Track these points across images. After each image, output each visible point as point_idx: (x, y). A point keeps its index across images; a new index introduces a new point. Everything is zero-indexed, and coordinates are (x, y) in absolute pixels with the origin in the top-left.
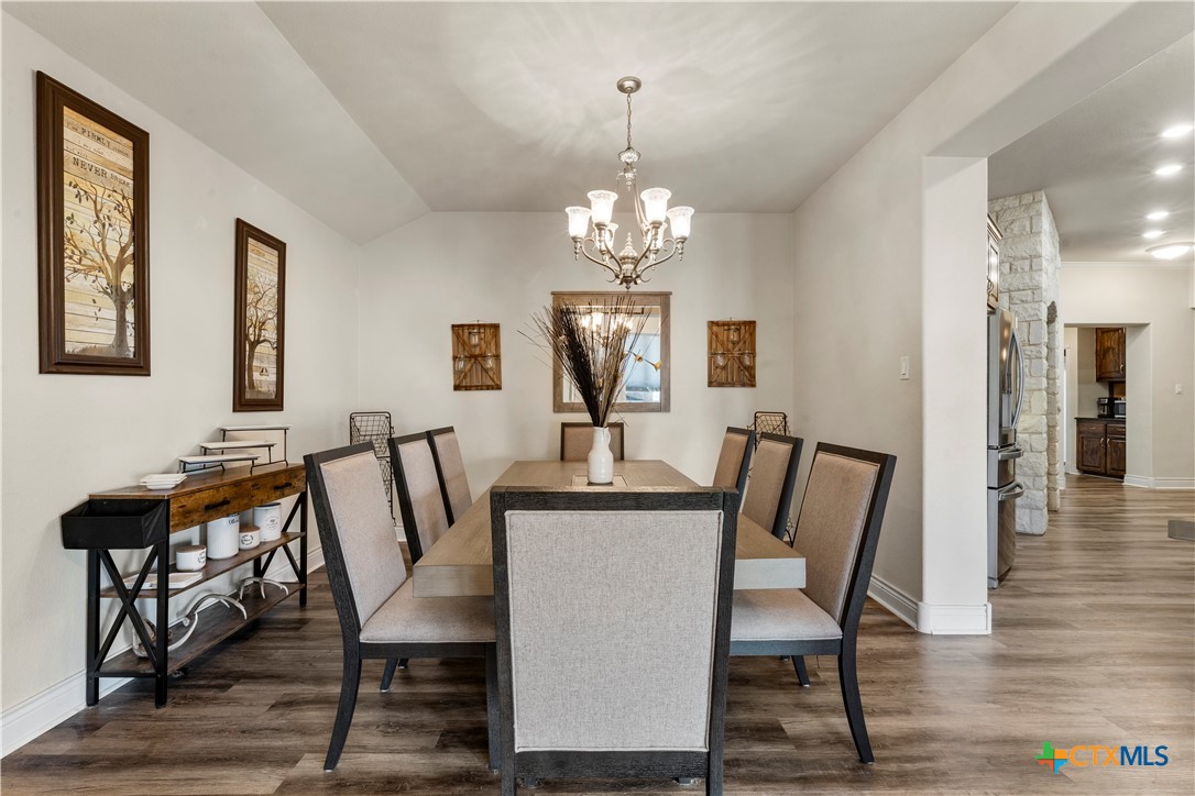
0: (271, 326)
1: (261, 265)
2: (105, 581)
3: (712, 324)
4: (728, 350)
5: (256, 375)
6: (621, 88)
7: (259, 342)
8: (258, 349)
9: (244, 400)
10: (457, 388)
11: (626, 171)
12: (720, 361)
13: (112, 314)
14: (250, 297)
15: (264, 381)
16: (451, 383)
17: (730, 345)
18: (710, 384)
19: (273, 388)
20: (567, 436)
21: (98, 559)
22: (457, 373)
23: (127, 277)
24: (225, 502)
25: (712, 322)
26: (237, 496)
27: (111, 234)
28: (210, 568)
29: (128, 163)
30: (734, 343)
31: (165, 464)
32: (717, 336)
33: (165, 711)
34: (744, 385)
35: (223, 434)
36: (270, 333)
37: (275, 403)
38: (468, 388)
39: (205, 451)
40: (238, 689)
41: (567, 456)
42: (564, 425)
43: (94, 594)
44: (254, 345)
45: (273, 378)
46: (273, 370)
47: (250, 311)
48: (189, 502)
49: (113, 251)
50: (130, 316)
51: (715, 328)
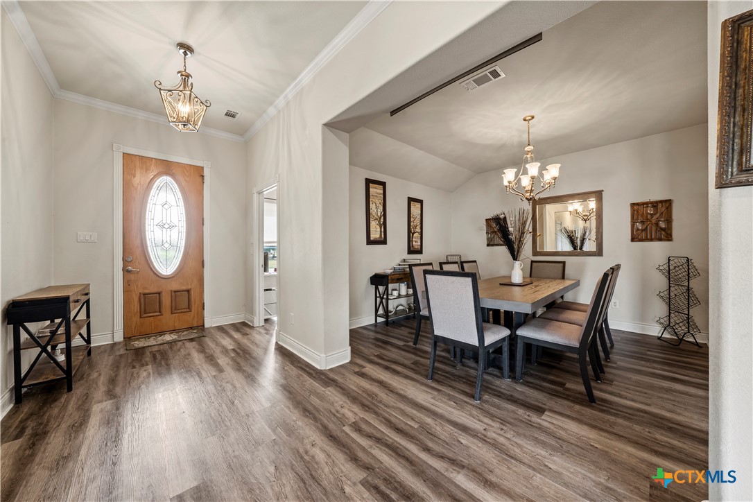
0: (418, 228)
1: (415, 209)
2: (378, 295)
3: (633, 205)
4: (648, 219)
5: (414, 243)
6: (525, 120)
7: (414, 233)
8: (415, 235)
9: (411, 251)
10: (488, 245)
11: (527, 154)
12: (640, 226)
13: (379, 230)
14: (412, 219)
15: (416, 244)
16: (486, 243)
17: (649, 217)
18: (633, 240)
19: (419, 247)
20: (533, 266)
21: (377, 289)
22: (488, 239)
23: (382, 220)
24: (402, 279)
25: (634, 204)
26: (405, 278)
27: (379, 210)
28: (399, 296)
29: (382, 192)
30: (651, 214)
31: (390, 268)
32: (637, 212)
33: (388, 328)
34: (660, 240)
35: (404, 261)
36: (418, 229)
37: (420, 252)
38: (492, 245)
39: (399, 265)
40: (403, 328)
41: (532, 275)
42: (532, 262)
43: (376, 297)
44: (413, 234)
45: (419, 244)
46: (419, 241)
47: (412, 224)
48: (393, 277)
49: (379, 215)
50: (383, 230)
51: (636, 207)
